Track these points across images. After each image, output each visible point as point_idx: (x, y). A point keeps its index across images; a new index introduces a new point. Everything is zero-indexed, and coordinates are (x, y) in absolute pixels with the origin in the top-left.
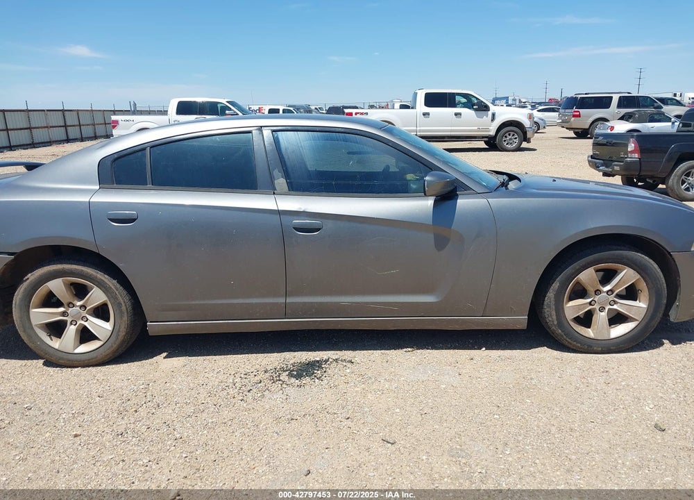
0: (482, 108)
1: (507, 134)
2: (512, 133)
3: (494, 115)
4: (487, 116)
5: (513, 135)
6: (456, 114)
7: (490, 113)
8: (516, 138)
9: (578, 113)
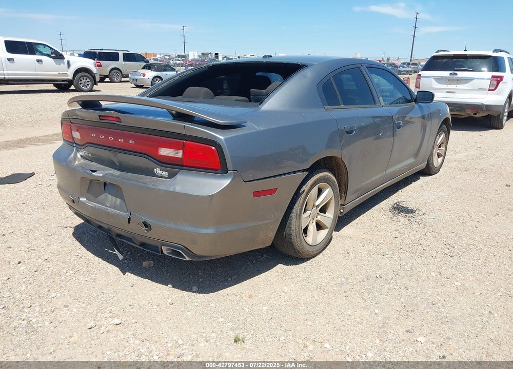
0: (58, 56)
1: (82, 79)
2: (85, 78)
3: (69, 62)
4: (64, 64)
5: (86, 79)
6: (38, 61)
7: (65, 61)
8: (88, 82)
9: (99, 64)
